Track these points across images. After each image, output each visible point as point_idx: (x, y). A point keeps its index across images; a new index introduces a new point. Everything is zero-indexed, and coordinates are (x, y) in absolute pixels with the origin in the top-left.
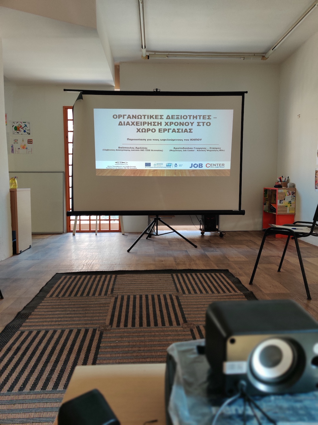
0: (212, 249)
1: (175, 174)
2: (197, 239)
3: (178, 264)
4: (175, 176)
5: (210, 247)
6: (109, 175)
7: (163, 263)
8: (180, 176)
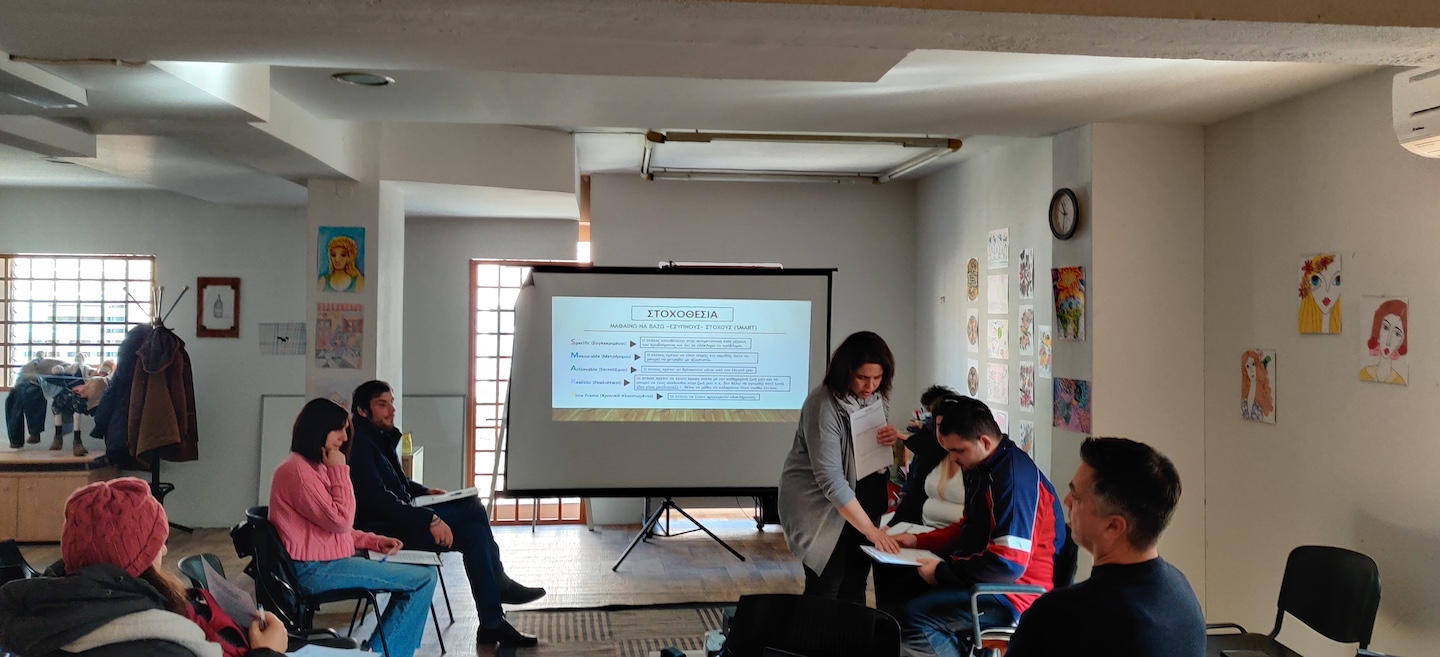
0: (774, 564)
1: (704, 417)
2: (747, 542)
3: (708, 593)
4: (703, 420)
5: (770, 558)
6: (577, 419)
7: (683, 590)
8: (714, 420)
